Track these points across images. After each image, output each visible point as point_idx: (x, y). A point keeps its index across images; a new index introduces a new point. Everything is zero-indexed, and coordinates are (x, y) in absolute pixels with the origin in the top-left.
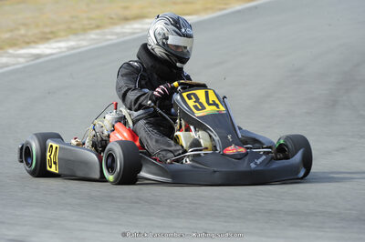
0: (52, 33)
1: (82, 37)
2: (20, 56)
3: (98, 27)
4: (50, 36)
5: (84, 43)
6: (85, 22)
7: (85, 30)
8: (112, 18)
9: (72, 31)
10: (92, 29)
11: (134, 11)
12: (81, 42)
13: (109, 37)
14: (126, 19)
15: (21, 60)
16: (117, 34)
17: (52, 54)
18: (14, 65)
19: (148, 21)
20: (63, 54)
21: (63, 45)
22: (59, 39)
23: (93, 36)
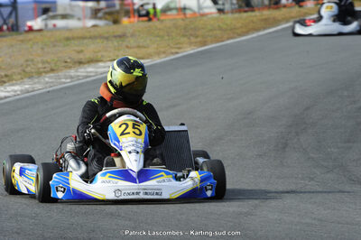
0: (6, 76)
1: (36, 80)
3: (52, 70)
4: (5, 79)
6: (40, 65)
7: (39, 74)
8: (66, 62)
9: (26, 75)
10: (46, 72)
11: (87, 55)
13: (63, 80)
14: (80, 63)
16: (71, 77)
19: (101, 64)
20: (18, 97)
21: (16, 88)
23: (47, 79)
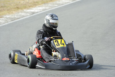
2: (28, 13)
5: (47, 8)
12: (46, 7)
15: (28, 14)
17: (38, 12)
18: (26, 16)
22: (40, 5)
